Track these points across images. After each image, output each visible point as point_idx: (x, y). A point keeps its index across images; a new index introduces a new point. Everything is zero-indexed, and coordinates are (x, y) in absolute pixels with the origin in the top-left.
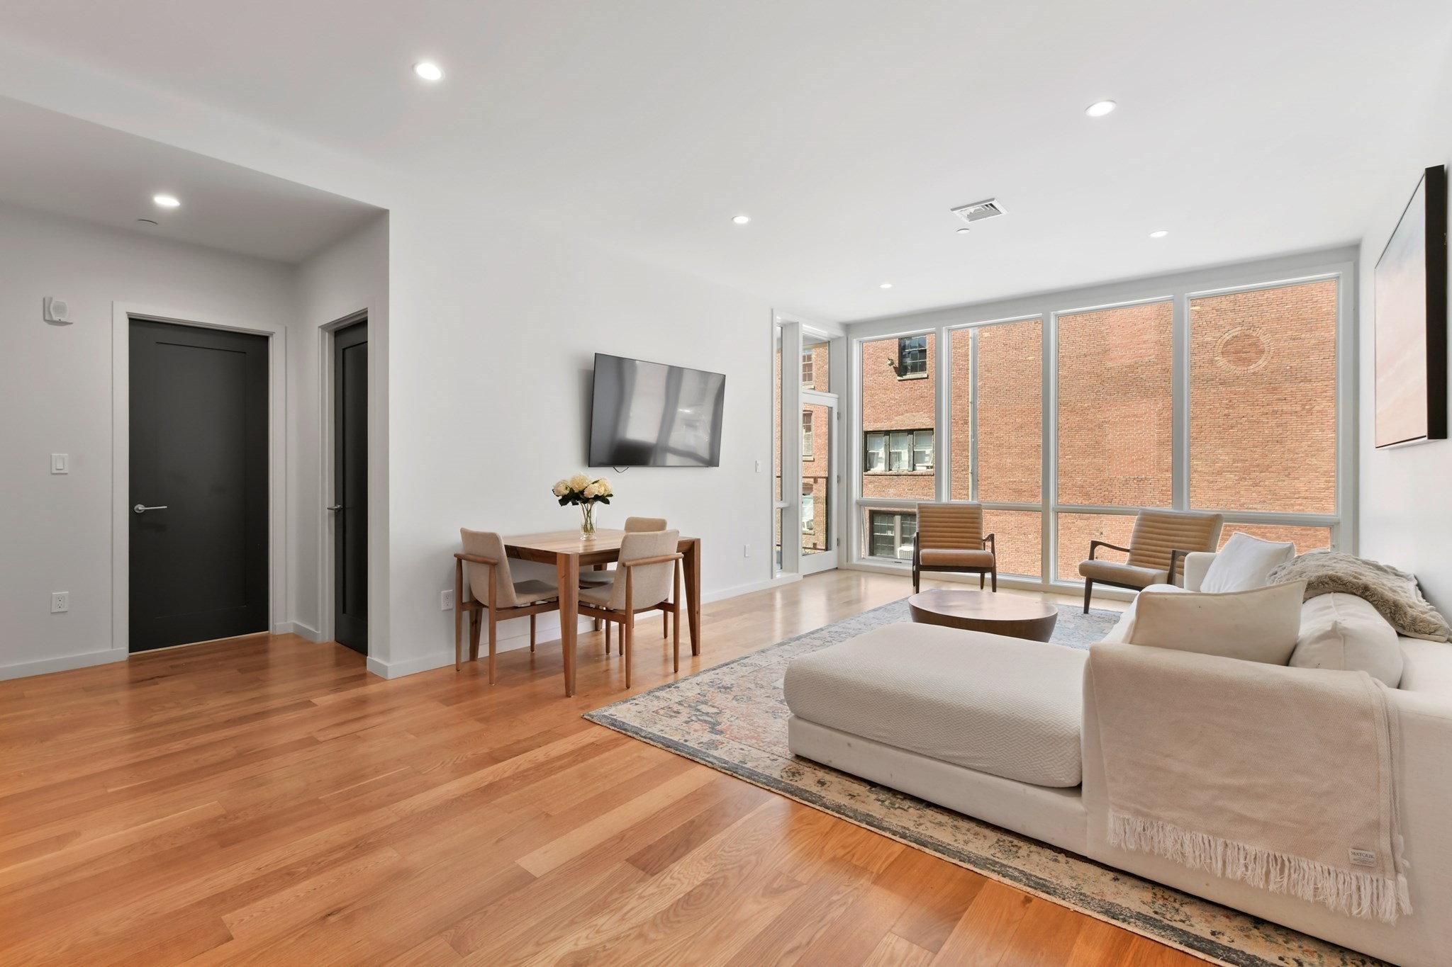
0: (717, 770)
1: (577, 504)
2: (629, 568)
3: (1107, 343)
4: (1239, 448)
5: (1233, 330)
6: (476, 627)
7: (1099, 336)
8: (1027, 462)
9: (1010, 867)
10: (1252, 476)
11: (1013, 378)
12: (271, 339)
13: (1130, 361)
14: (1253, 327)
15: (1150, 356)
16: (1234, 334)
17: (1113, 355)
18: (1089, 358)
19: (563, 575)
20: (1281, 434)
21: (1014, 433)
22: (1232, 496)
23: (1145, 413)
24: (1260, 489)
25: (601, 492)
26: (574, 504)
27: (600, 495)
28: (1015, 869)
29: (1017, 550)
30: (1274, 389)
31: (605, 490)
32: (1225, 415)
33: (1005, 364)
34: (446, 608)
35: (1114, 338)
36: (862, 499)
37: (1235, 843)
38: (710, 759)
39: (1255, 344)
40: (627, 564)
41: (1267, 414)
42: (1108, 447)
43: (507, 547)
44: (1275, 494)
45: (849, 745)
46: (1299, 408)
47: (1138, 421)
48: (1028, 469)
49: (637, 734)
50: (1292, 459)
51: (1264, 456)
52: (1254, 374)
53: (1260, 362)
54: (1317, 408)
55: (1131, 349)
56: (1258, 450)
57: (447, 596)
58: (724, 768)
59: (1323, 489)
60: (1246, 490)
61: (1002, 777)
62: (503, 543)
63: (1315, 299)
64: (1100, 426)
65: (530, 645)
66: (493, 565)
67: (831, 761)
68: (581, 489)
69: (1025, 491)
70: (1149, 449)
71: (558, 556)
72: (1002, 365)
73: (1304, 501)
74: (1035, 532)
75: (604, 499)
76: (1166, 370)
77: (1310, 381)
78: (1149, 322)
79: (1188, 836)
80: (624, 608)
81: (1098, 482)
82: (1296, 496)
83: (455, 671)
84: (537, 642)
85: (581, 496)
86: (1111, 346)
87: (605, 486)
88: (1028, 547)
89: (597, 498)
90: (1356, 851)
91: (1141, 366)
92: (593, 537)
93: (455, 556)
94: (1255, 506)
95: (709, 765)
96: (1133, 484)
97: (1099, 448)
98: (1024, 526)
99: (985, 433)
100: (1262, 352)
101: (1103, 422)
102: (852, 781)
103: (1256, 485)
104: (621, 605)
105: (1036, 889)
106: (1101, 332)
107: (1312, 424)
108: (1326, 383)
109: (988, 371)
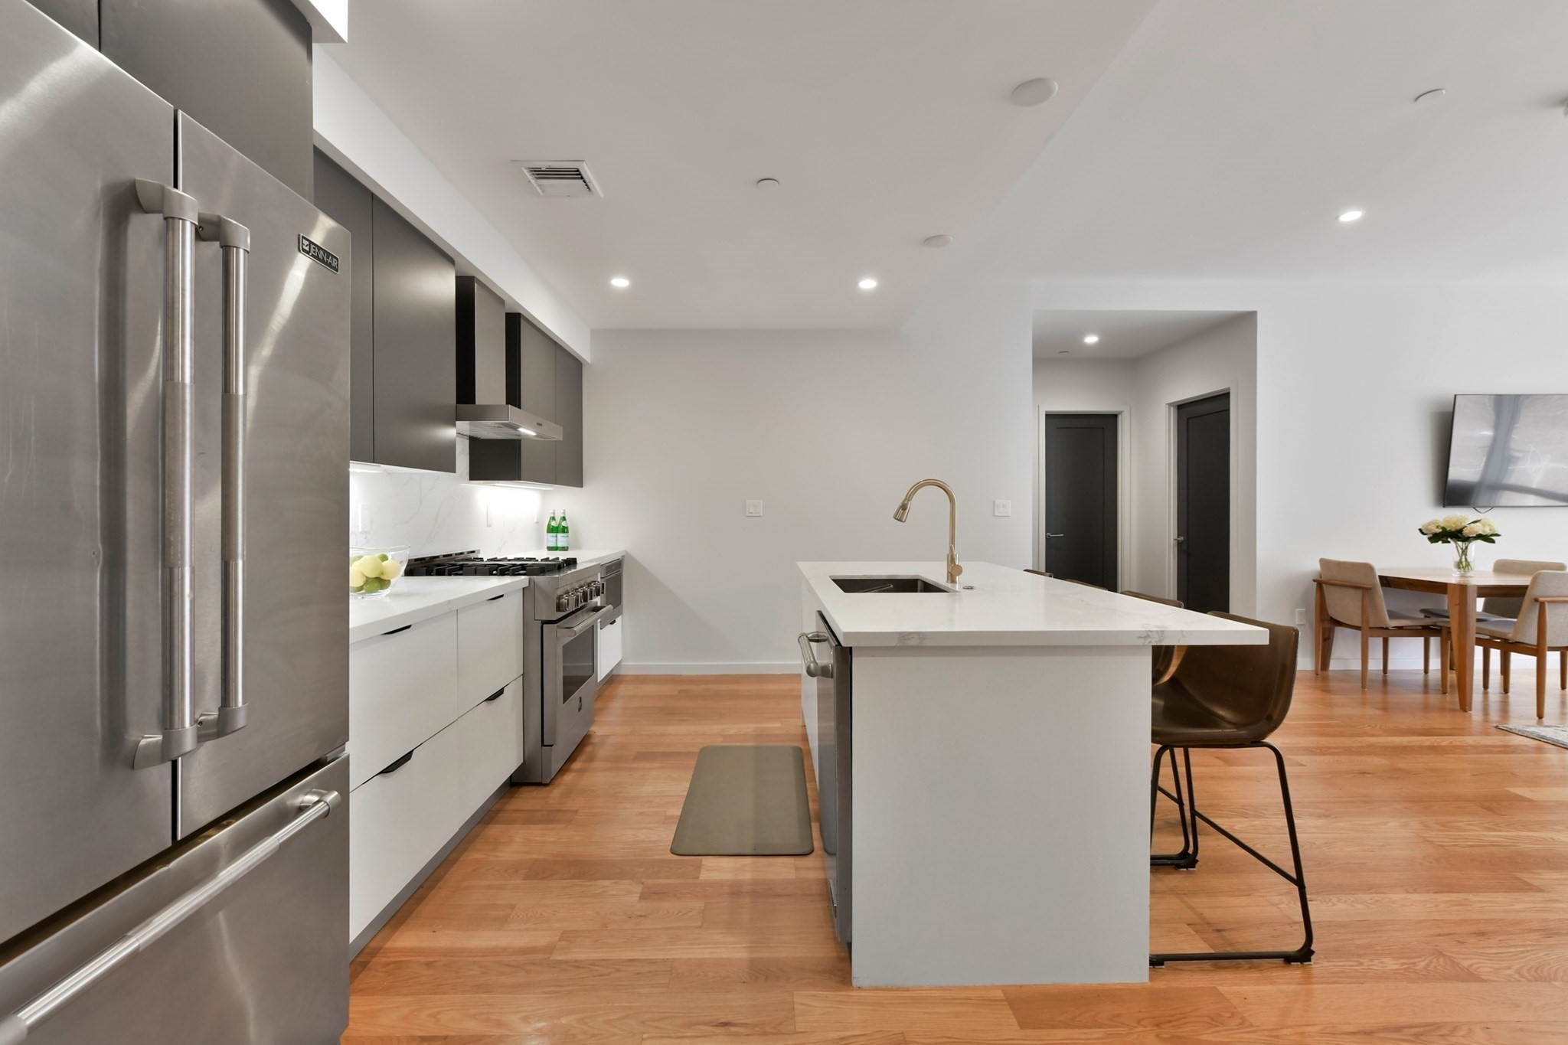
1: (1449, 542)
2: (1542, 605)
6: (1328, 643)
12: (1120, 417)
25: (1487, 531)
26: (1444, 542)
27: (1483, 534)
31: (1490, 530)
34: (1300, 623)
40: (1541, 599)
43: (1380, 577)
57: (1301, 613)
62: (1378, 573)
65: (1381, 668)
66: (1366, 591)
68: (1458, 528)
75: (1487, 538)
80: (1535, 643)
83: (1314, 675)
84: (1390, 667)
85: (1460, 535)
87: (1489, 525)
89: (1480, 537)
92: (1470, 574)
93: (1314, 581)
104: (1531, 638)
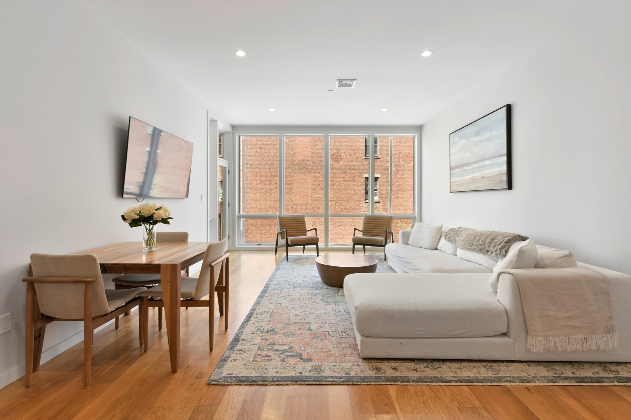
0: (342, 385)
1: (141, 226)
2: (213, 267)
3: (295, 150)
4: (336, 192)
5: (334, 151)
6: (39, 341)
7: (292, 147)
8: (265, 197)
9: (507, 377)
10: (339, 202)
11: (259, 161)
13: (302, 158)
14: (339, 150)
15: (309, 157)
16: (334, 152)
17: (297, 155)
18: (288, 155)
19: (169, 280)
20: (347, 187)
21: (260, 184)
22: (334, 209)
23: (307, 178)
24: (341, 206)
28: (510, 377)
29: (261, 234)
30: (345, 172)
32: (332, 180)
33: (256, 155)
35: (297, 148)
36: (239, 215)
37: (572, 337)
38: (330, 379)
39: (340, 156)
40: (212, 265)
41: (343, 180)
42: (295, 191)
43: (102, 265)
44: (345, 208)
45: (401, 343)
46: (351, 179)
47: (305, 181)
48: (266, 200)
49: (266, 381)
50: (350, 196)
51: (342, 195)
52: (340, 166)
53: (341, 162)
54: (356, 179)
55: (303, 153)
56: (341, 193)
57: (5, 320)
58: (344, 382)
59: (358, 206)
60: (338, 207)
61: (478, 337)
63: (355, 143)
64: (292, 183)
66: (89, 284)
67: (390, 355)
68: (150, 214)
69: (264, 209)
70: (309, 192)
71: (161, 267)
72: (255, 155)
73: (353, 210)
74: (268, 226)
75: (165, 221)
76: (314, 163)
77: (354, 170)
78: (309, 144)
79: (557, 339)
81: (291, 205)
82: (351, 208)
85: (150, 219)
86: (296, 151)
88: (266, 232)
89: (161, 220)
90: (607, 328)
91: (306, 160)
93: (24, 280)
94: (340, 212)
95: (334, 383)
96: (303, 205)
97: (292, 191)
98: (264, 223)
99: (248, 184)
100: (342, 159)
101: (293, 181)
102: (404, 362)
103: (340, 205)
105: (523, 382)
106: (293, 146)
107: (355, 184)
108: (358, 171)
109: (249, 157)
